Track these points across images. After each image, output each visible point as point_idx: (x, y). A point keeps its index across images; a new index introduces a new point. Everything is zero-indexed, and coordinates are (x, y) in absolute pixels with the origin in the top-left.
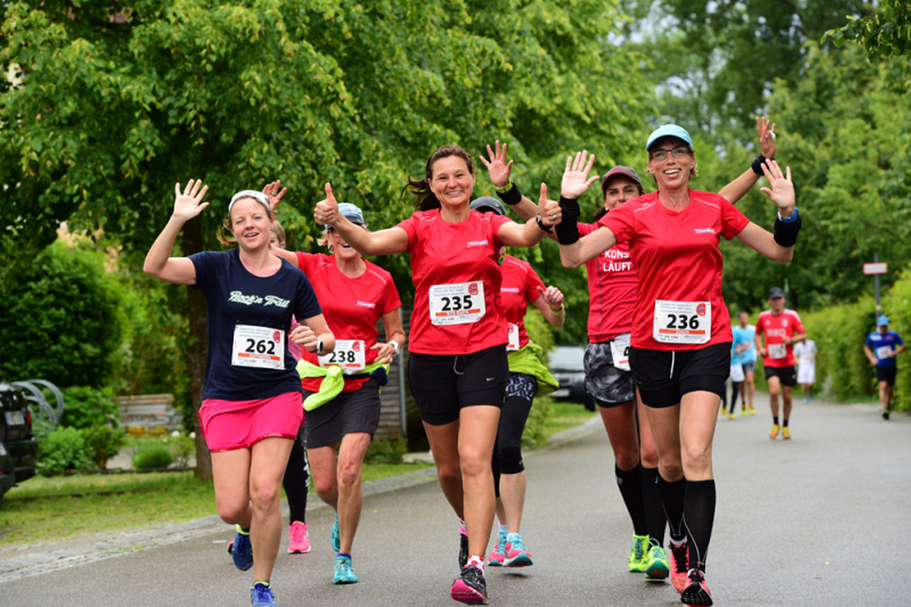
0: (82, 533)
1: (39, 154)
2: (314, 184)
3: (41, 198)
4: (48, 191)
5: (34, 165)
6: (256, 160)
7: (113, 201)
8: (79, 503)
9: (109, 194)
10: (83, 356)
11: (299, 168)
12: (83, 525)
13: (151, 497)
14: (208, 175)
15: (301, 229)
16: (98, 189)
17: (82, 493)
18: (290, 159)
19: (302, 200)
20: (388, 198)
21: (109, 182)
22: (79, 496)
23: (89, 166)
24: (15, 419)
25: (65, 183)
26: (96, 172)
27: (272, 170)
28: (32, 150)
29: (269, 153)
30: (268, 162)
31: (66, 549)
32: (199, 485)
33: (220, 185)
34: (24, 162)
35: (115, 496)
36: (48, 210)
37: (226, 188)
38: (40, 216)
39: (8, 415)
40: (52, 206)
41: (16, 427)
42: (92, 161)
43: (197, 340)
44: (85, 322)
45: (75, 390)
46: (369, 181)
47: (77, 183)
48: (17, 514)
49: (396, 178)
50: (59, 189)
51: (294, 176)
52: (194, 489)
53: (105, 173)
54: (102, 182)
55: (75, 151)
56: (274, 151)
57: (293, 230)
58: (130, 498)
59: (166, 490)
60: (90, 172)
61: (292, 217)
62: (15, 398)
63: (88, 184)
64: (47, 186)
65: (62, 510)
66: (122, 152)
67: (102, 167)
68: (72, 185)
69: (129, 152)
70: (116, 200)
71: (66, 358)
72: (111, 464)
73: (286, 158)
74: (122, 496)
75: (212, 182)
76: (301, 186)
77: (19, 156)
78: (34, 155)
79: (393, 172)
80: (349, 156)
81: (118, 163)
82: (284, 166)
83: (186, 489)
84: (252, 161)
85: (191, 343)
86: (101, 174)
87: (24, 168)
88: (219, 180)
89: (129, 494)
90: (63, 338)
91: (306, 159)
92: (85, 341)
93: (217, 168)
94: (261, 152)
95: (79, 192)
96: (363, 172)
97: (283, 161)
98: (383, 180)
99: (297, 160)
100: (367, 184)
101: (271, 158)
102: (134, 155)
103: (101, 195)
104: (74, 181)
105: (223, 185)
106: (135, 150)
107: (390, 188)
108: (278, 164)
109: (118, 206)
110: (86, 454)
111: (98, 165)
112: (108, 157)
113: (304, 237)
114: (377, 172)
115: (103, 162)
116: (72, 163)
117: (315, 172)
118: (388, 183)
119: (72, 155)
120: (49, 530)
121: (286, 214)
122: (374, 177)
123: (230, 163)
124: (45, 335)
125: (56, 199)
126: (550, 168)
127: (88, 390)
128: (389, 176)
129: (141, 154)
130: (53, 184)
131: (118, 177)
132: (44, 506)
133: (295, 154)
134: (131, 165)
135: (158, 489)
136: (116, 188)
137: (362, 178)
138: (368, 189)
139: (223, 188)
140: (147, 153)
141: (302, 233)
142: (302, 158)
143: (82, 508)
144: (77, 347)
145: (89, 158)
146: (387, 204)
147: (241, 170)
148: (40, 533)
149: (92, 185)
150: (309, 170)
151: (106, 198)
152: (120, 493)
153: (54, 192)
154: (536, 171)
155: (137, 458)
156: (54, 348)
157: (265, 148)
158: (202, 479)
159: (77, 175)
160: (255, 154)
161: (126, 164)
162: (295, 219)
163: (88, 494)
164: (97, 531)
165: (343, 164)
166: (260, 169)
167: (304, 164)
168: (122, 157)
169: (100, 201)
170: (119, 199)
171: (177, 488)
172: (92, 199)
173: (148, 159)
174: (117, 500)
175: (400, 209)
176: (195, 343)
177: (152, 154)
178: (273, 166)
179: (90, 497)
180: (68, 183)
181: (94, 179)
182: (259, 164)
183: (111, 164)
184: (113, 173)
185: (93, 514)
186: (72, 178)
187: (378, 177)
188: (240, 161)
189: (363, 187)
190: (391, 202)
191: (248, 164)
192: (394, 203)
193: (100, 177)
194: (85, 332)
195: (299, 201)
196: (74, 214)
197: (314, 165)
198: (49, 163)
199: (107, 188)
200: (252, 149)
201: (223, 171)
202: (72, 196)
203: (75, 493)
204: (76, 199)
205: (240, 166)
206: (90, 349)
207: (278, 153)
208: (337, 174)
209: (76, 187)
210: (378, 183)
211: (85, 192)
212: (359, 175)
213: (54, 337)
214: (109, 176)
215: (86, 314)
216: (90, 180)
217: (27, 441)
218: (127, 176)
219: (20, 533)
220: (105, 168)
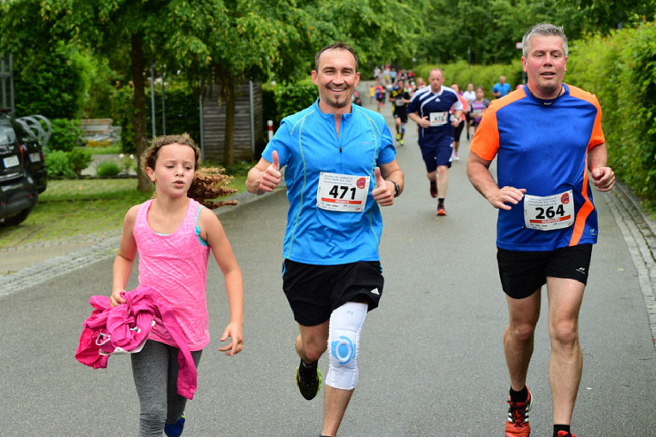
0: (80, 234)
1: (51, 6)
2: (211, 24)
3: (51, 30)
4: (55, 26)
5: (48, 13)
6: (179, 11)
7: (93, 33)
8: (72, 207)
9: (91, 29)
10: (63, 101)
11: (203, 15)
12: (78, 227)
13: (113, 204)
14: (149, 18)
15: (204, 53)
16: (85, 26)
17: (73, 199)
18: (198, 9)
19: (203, 34)
20: (254, 35)
21: (91, 22)
22: (70, 201)
23: (80, 12)
24: (35, 158)
25: (64, 22)
26: (83, 16)
27: (187, 17)
28: (47, 4)
29: (186, 6)
30: (185, 12)
31: (75, 251)
32: (141, 196)
33: (156, 24)
34: (42, 10)
35: (92, 202)
36: (55, 37)
37: (159, 26)
38: (51, 41)
39: (31, 156)
40: (57, 34)
41: (36, 163)
42: (81, 9)
43: (140, 110)
44: (64, 80)
45: (58, 121)
46: (244, 25)
47: (73, 23)
48: (38, 215)
49: (259, 23)
50: (62, 25)
51: (200, 20)
52: (138, 198)
53: (89, 17)
54: (86, 22)
55: (72, 4)
56: (189, 6)
57: (200, 54)
58: (101, 204)
59: (122, 199)
60: (80, 16)
61: (199, 45)
62: (35, 145)
63: (79, 24)
64: (54, 22)
65: (63, 212)
66: (99, 5)
67: (86, 13)
68: (70, 24)
69: (103, 6)
70: (95, 33)
71: (53, 102)
72: (84, 172)
73: (195, 9)
74: (96, 202)
75: (151, 22)
76: (204, 26)
77: (39, 8)
78: (48, 7)
79: (257, 19)
80: (231, 5)
81: (96, 11)
82: (195, 14)
83: (133, 198)
84: (176, 12)
85: (136, 112)
86: (86, 17)
87: (43, 15)
88: (155, 21)
89: (100, 201)
90: (51, 90)
91: (207, 10)
92: (64, 92)
93: (154, 14)
94: (181, 6)
95: (74, 28)
96: (240, 19)
97: (194, 11)
98: (252, 24)
99: (202, 11)
100: (242, 26)
101: (187, 10)
102: (106, 7)
103: (86, 29)
104: (71, 22)
105: (158, 24)
106: (106, 4)
107: (256, 29)
108: (191, 13)
109: (96, 36)
110: (70, 167)
111: (84, 11)
112: (89, 7)
113: (206, 57)
114: (249, 19)
115: (87, 10)
116: (69, 12)
117: (212, 18)
118: (255, 26)
119: (70, 7)
120: (59, 231)
121: (195, 44)
122: (247, 22)
123: (161, 11)
124: (41, 88)
125: (60, 31)
126: (344, 5)
127: (65, 121)
128: (256, 22)
129: (110, 7)
130: (58, 22)
131: (96, 18)
132: (52, 209)
133: (201, 6)
134: (105, 14)
135: (116, 198)
136: (95, 25)
137: (240, 22)
138: (244, 29)
139: (157, 26)
140: (114, 6)
141: (205, 55)
142: (204, 9)
143: (74, 211)
144: (59, 96)
145: (79, 8)
146: (253, 37)
147: (171, 17)
148: (55, 233)
149: (82, 24)
150: (208, 17)
151: (89, 31)
152: (95, 200)
153: (59, 27)
154: (336, 6)
155: (99, 170)
156: (46, 96)
157: (184, 4)
158: (142, 192)
159: (72, 18)
160: (178, 7)
161: (101, 13)
162: (201, 47)
163: (76, 200)
164: (88, 233)
165: (227, 10)
166: (180, 17)
167: (206, 12)
168: (100, 8)
169: (86, 33)
170: (97, 32)
171: (128, 198)
172: (81, 32)
173: (115, 10)
174: (94, 205)
175: (261, 41)
176: (138, 113)
177: (117, 7)
178: (189, 14)
179: (77, 202)
180: (67, 23)
181: (82, 20)
182: (180, 14)
183: (92, 11)
184: (92, 16)
185: (82, 218)
186: (70, 20)
187: (249, 22)
188: (169, 12)
189: (241, 28)
190: (256, 37)
191: (174, 14)
192: (258, 37)
193: (85, 19)
194: (63, 87)
195: (201, 34)
196: (71, 40)
197: (211, 14)
198: (57, 12)
199: (90, 25)
200: (176, 4)
201: (158, 15)
202: (70, 31)
203: (69, 199)
204: (72, 33)
205: (170, 15)
206: (67, 96)
207: (192, 6)
208: (225, 19)
209: (72, 26)
210: (249, 25)
211: (77, 29)
212: (239, 20)
213: (46, 89)
214: (91, 18)
215: (65, 76)
216: (80, 21)
217: (40, 171)
218: (102, 20)
219: (43, 232)
220: (89, 14)
